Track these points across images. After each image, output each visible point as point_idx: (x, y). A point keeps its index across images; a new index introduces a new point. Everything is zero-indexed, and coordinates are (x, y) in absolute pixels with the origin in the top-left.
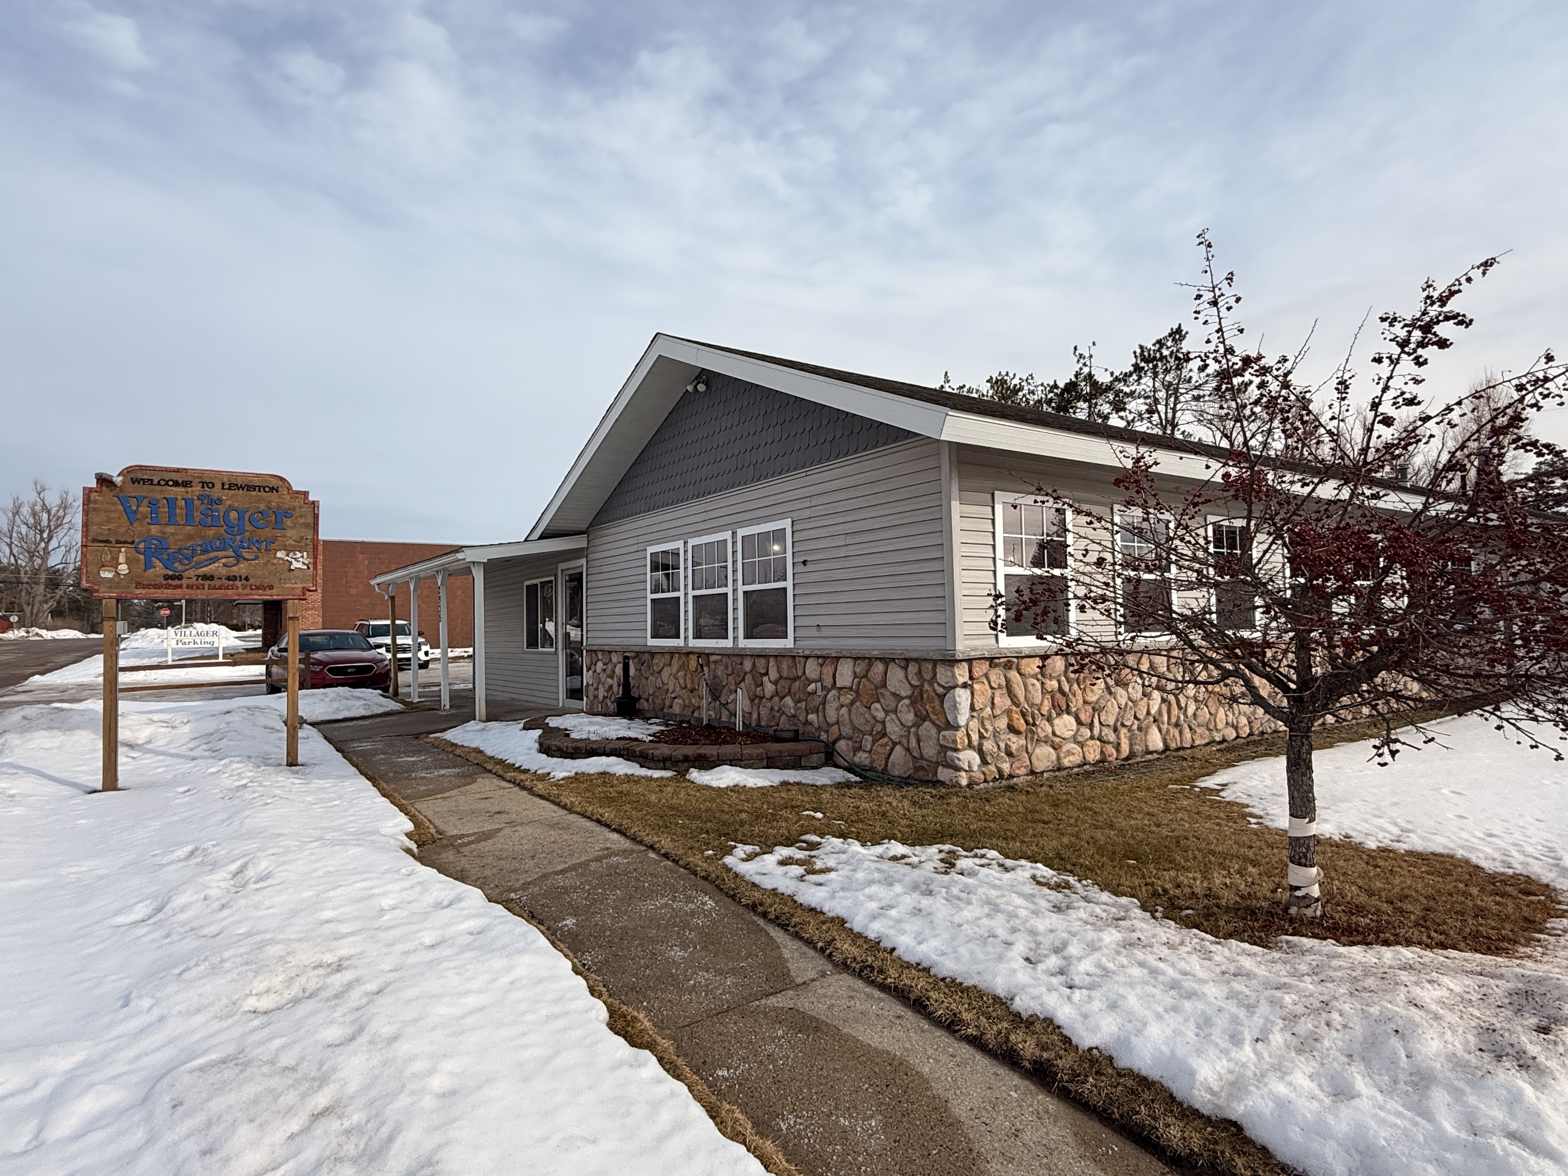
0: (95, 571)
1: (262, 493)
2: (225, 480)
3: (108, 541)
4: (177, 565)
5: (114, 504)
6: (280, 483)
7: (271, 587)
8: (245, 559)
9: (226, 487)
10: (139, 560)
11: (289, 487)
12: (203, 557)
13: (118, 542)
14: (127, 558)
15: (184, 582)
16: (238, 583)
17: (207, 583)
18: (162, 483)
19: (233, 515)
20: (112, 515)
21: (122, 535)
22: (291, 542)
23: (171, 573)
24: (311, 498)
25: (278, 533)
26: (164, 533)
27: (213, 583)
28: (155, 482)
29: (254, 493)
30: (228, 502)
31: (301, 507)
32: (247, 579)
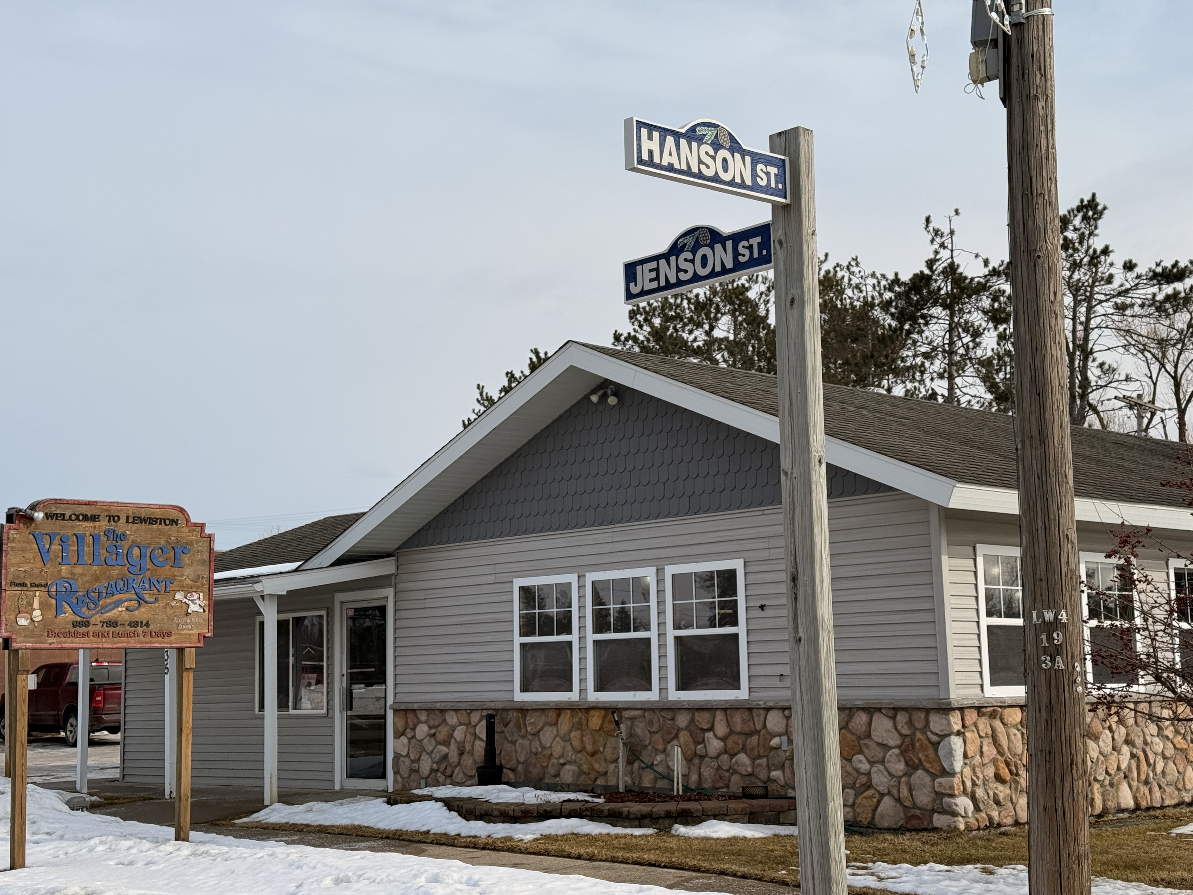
0: (13, 617)
1: (163, 527)
2: (130, 513)
3: (24, 585)
4: (84, 609)
5: (29, 543)
6: (181, 515)
7: (169, 634)
8: (146, 602)
9: (131, 520)
10: (51, 605)
11: (188, 520)
12: (108, 601)
13: (33, 585)
14: (41, 603)
15: (91, 629)
16: (140, 630)
17: (111, 629)
18: (73, 517)
19: (136, 551)
20: (28, 555)
21: (37, 578)
22: (188, 582)
23: (79, 619)
24: (208, 531)
25: (176, 571)
26: (73, 574)
27: (117, 630)
28: (67, 517)
29: (155, 526)
30: (132, 537)
31: (197, 542)
32: (147, 625)
